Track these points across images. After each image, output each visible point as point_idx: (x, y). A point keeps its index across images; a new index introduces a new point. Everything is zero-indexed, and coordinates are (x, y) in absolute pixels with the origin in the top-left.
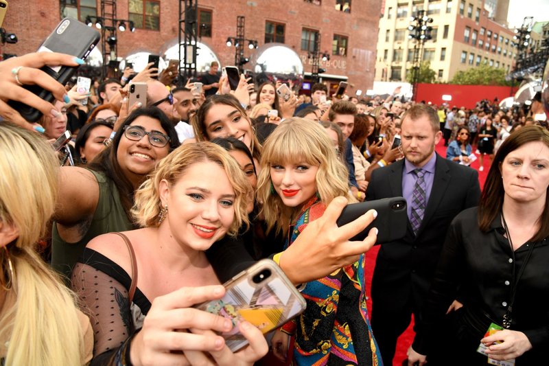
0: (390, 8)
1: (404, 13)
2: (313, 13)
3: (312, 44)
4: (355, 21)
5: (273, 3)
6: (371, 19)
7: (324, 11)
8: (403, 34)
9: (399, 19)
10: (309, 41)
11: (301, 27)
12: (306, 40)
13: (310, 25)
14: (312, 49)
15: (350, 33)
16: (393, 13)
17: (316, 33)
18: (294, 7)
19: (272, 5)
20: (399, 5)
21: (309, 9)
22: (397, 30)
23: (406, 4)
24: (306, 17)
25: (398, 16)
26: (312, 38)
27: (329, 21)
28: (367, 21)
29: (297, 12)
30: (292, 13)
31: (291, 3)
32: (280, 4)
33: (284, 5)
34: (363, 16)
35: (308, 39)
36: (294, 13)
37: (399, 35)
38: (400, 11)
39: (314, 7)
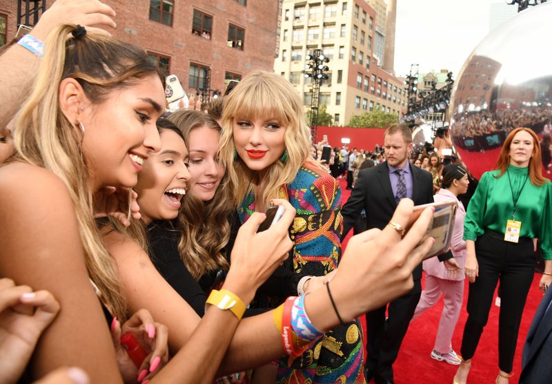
0: (284, 51)
1: (299, 58)
2: (202, 47)
3: (201, 81)
4: (249, 60)
5: (156, 33)
6: (265, 58)
7: (215, 46)
8: (298, 77)
9: (293, 62)
10: (198, 78)
11: (189, 62)
12: (194, 76)
13: (199, 60)
14: (201, 86)
15: (244, 73)
16: (288, 55)
17: (206, 70)
18: (180, 40)
19: (155, 35)
20: (293, 48)
21: (197, 43)
22: (291, 73)
23: (300, 48)
24: (194, 51)
25: (293, 59)
26: (202, 75)
27: (220, 57)
28: (261, 61)
29: (184, 45)
30: (178, 45)
31: (177, 35)
32: (164, 35)
33: (169, 36)
34: (256, 55)
35: (197, 75)
36: (181, 46)
37: (294, 78)
38: (295, 53)
39: (204, 41)
